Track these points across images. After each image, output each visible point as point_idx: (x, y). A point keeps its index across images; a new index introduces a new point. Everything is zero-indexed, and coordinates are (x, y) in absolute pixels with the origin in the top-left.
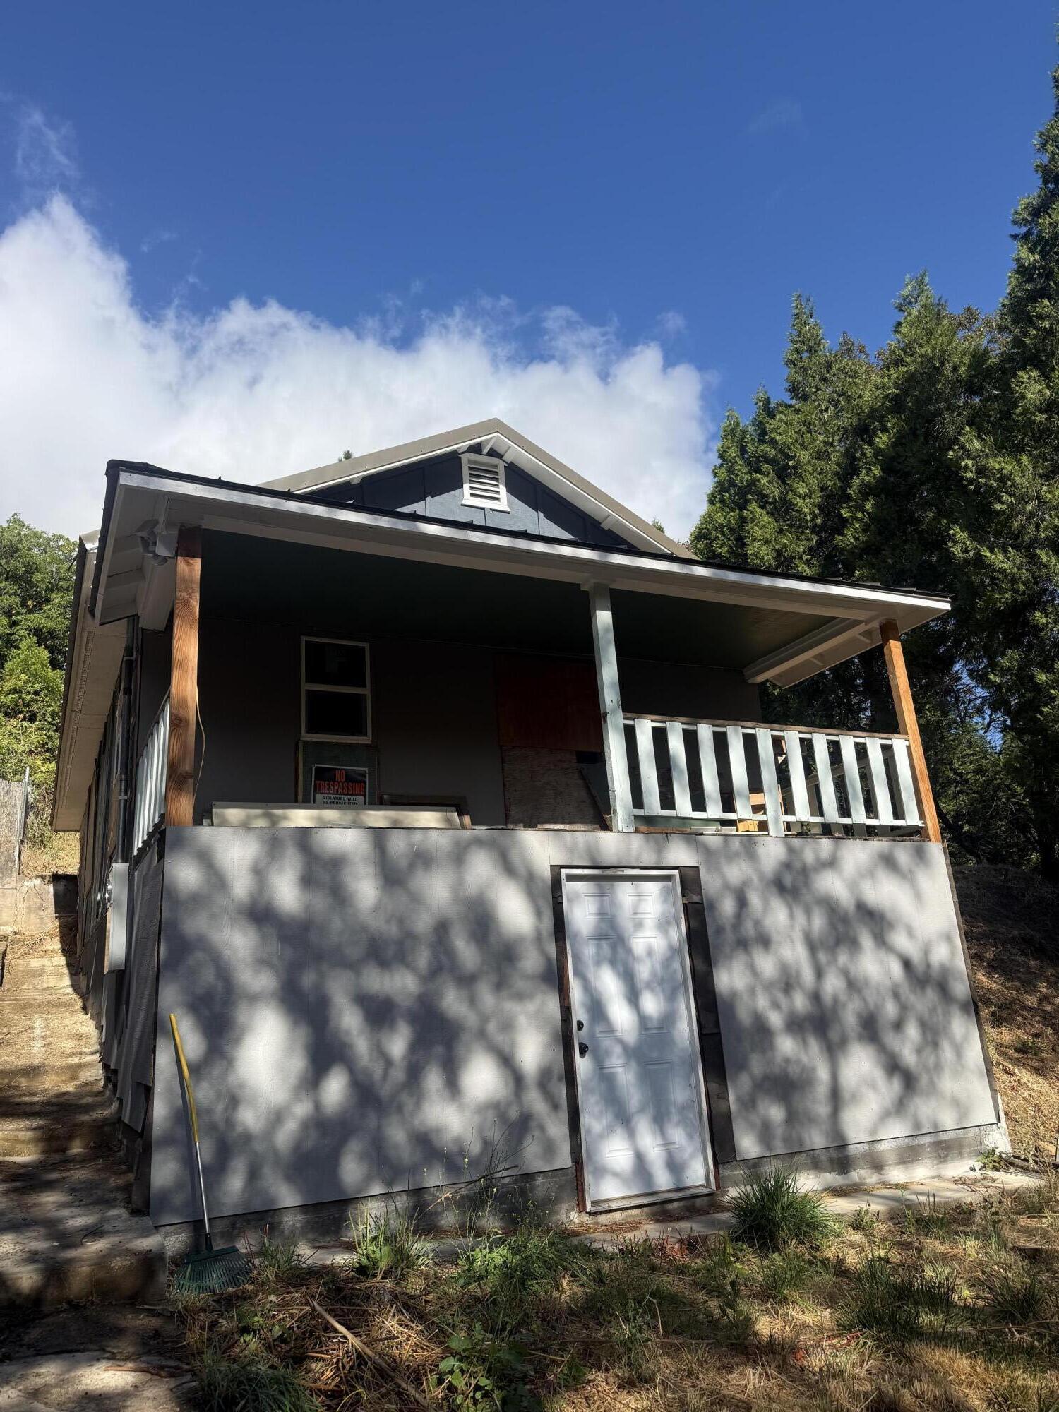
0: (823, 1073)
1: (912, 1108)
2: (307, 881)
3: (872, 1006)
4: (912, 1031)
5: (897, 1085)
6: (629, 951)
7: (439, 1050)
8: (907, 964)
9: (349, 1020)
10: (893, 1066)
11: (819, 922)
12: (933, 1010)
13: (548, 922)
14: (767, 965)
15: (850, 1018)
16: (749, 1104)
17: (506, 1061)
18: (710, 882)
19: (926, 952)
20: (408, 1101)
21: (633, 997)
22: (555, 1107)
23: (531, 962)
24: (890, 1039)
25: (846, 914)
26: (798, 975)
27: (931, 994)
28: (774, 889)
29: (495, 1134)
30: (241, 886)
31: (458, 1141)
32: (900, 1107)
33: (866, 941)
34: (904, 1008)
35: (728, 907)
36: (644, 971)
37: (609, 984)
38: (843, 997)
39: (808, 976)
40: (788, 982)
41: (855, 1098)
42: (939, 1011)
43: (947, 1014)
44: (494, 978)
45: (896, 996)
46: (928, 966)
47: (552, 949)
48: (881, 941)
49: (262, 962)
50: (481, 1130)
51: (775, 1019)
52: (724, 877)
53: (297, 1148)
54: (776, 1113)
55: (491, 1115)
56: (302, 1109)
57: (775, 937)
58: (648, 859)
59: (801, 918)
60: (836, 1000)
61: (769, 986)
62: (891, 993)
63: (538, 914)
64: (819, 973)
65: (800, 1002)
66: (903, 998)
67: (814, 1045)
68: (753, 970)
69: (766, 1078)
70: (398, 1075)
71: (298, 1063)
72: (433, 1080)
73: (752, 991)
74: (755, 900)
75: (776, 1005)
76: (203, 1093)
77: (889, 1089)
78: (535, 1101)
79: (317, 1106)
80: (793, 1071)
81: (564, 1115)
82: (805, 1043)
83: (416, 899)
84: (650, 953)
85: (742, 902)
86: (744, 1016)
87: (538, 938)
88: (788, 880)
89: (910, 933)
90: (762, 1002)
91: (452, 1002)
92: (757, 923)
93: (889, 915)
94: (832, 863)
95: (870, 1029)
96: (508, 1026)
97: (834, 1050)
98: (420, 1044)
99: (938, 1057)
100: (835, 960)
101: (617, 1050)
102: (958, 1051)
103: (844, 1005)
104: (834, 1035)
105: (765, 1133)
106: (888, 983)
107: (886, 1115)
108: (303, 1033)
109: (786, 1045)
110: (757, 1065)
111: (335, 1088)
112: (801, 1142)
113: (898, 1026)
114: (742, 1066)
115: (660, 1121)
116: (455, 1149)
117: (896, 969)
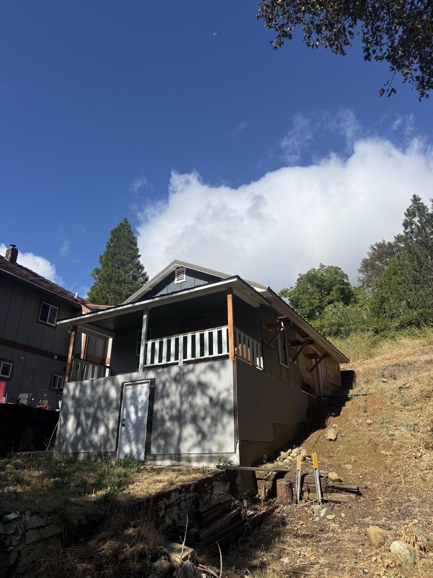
0: (177, 432)
1: (203, 444)
2: (81, 391)
3: (196, 413)
4: (208, 421)
5: (200, 437)
6: (137, 401)
7: (96, 424)
8: (211, 399)
9: (83, 417)
10: (199, 431)
11: (185, 388)
12: (217, 414)
13: (119, 395)
14: (167, 402)
15: (188, 416)
16: (156, 439)
17: (107, 427)
18: (157, 381)
19: (219, 395)
20: (90, 434)
21: (136, 413)
22: (114, 437)
23: (114, 405)
24: (200, 423)
25: (194, 385)
26: (176, 404)
27: (218, 409)
28: (173, 381)
29: (102, 442)
30: (72, 393)
31: (96, 443)
32: (199, 444)
33: (199, 393)
34: (207, 413)
35: (160, 387)
36: (140, 406)
37: (132, 409)
38: (187, 410)
39: (178, 404)
40: (172, 406)
41: (186, 439)
42: (220, 414)
43: (222, 415)
44: (107, 409)
45: (205, 409)
46: (219, 400)
47: (119, 402)
48: (204, 393)
49: (73, 407)
50: (100, 442)
51: (167, 417)
52: (161, 380)
53: (73, 441)
54: (162, 442)
55: (102, 438)
56: (74, 434)
57: (171, 394)
58: (143, 377)
59: (180, 388)
60: (185, 411)
61: (167, 408)
62: (203, 409)
63: (118, 394)
64: (182, 403)
65: (175, 412)
66: (207, 410)
67: (176, 424)
68: (163, 404)
69: (161, 433)
70: (89, 429)
71: (75, 426)
72: (94, 430)
73: (162, 410)
74: (167, 384)
75: (167, 413)
76: (62, 431)
77: (196, 438)
78: (111, 436)
79: (77, 434)
80: (169, 431)
81: (115, 439)
82: (173, 424)
83: (96, 392)
84: (142, 402)
85: (164, 386)
86: (159, 416)
87: (117, 399)
88: (178, 378)
89: (214, 389)
90: (164, 412)
91: (99, 414)
92: (167, 391)
93: (208, 384)
94: (193, 371)
95: (194, 420)
96: (108, 419)
97: (182, 425)
98: (92, 424)
99: (216, 429)
100: (187, 399)
101: (131, 425)
102: (224, 427)
103: (188, 413)
104: (182, 421)
105: (159, 448)
106: (203, 405)
107: (194, 446)
108: (76, 420)
109: (168, 424)
110: (159, 430)
111: (79, 431)
112: (167, 451)
113: (204, 419)
114: (156, 429)
115: (137, 443)
116: (95, 444)
117: (207, 401)
